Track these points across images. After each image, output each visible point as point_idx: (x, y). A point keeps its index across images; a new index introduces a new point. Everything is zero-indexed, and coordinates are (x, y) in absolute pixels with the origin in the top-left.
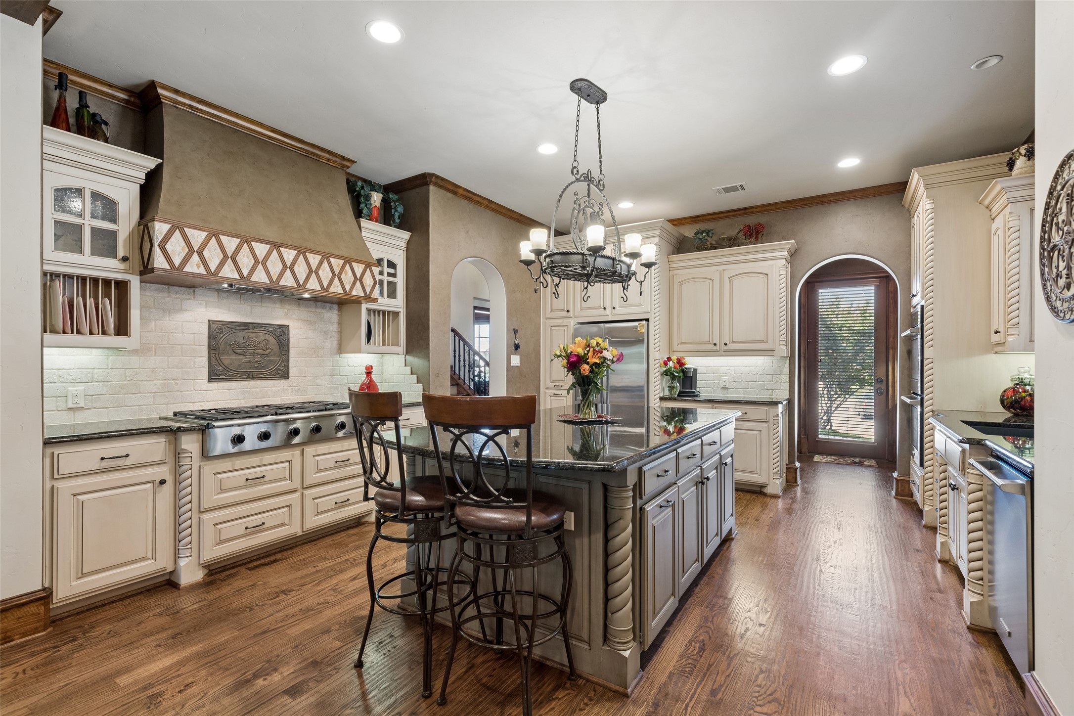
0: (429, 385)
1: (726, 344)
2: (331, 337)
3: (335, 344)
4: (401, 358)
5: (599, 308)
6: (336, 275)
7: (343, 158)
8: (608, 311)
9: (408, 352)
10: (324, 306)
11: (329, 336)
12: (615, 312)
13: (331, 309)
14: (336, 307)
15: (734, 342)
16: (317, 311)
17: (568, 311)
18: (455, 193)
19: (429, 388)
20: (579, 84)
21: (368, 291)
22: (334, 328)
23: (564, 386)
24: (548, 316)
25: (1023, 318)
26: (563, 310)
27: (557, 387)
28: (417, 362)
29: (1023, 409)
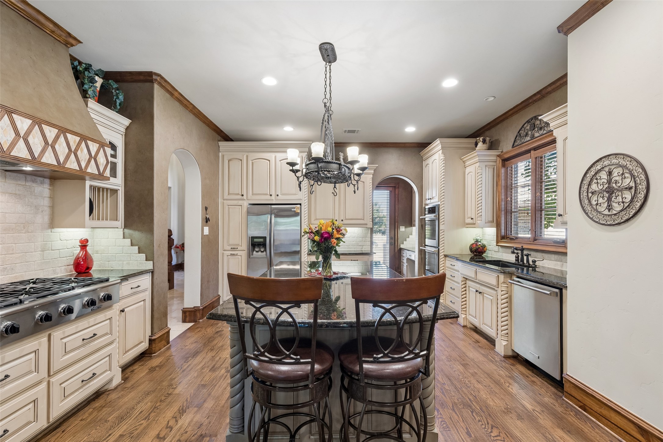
0: (153, 254)
1: (342, 220)
2: (42, 211)
3: (47, 219)
4: (120, 232)
5: (267, 194)
6: (72, 152)
7: (69, 35)
8: (273, 197)
9: (126, 226)
10: (35, 179)
11: (40, 210)
12: (278, 198)
13: (42, 183)
14: (47, 181)
15: (346, 219)
16: (27, 184)
17: (243, 195)
18: (172, 94)
19: (154, 257)
20: (325, 46)
21: (101, 169)
22: (46, 202)
23: (239, 248)
24: (225, 197)
25: (483, 214)
26: (238, 194)
27: (233, 249)
28: (137, 235)
29: (479, 252)
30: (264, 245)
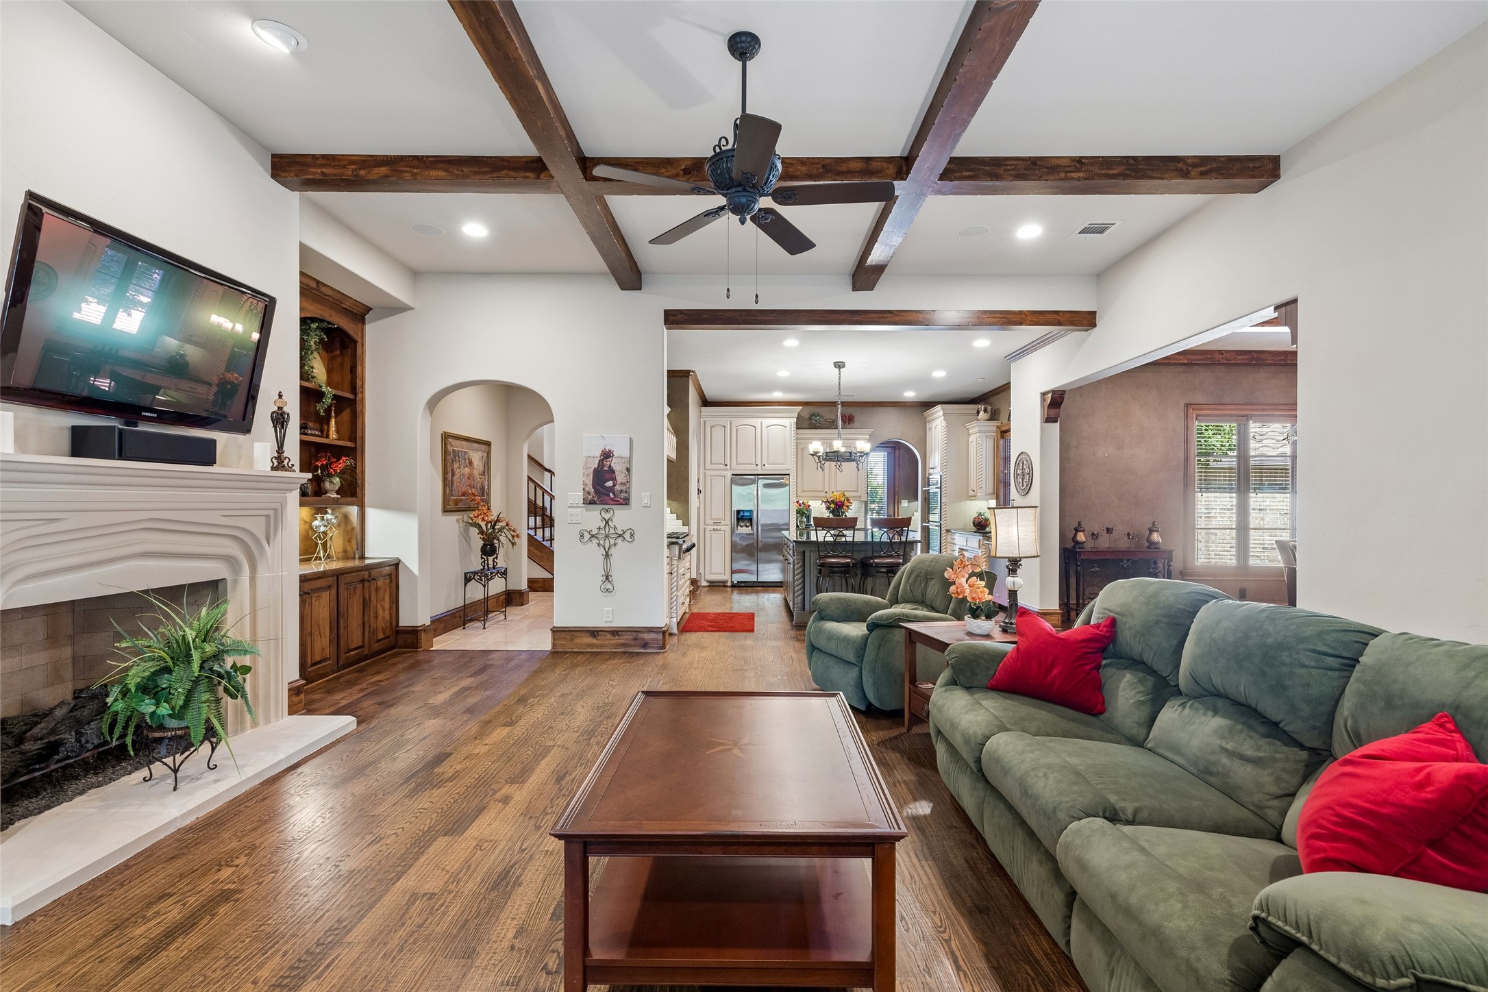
5: (752, 464)
8: (759, 467)
12: (765, 467)
17: (726, 465)
23: (723, 522)
24: (707, 468)
25: (984, 485)
26: (721, 464)
27: (716, 524)
28: (675, 504)
29: (982, 526)
30: (750, 520)
